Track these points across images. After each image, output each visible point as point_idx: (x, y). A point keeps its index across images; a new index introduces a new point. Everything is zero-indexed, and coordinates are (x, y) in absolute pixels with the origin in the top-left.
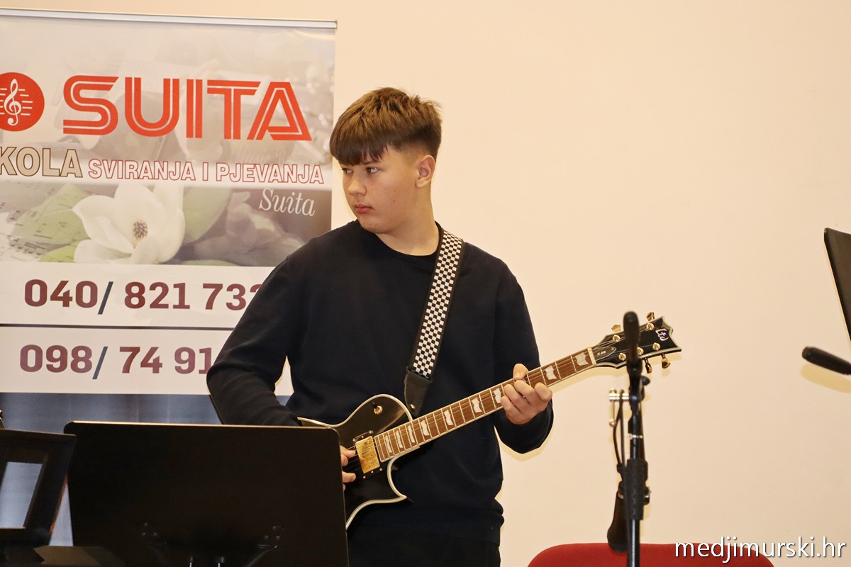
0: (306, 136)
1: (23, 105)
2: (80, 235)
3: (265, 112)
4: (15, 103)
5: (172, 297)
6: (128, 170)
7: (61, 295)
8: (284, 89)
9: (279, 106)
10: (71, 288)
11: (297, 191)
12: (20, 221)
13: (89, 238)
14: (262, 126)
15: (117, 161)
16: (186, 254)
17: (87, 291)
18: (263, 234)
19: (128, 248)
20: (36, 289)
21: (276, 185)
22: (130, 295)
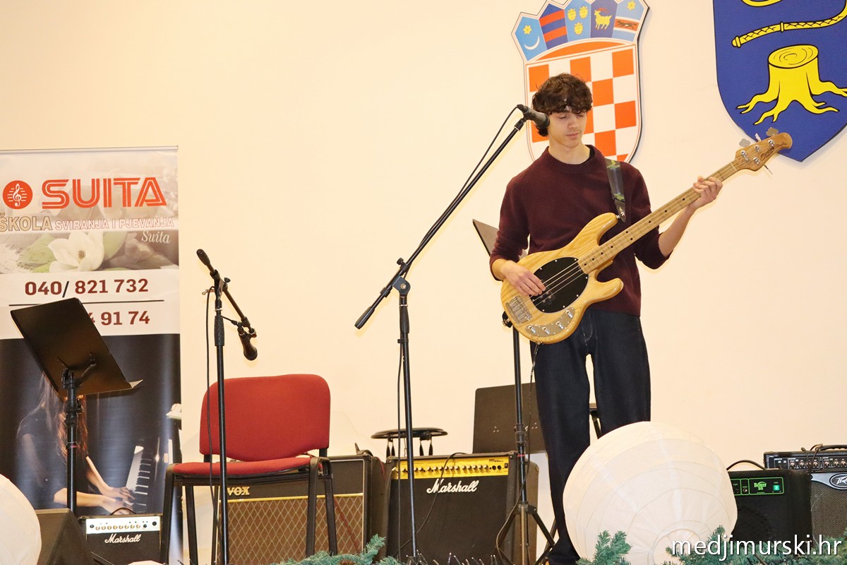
0: (164, 203)
1: (22, 196)
2: (52, 259)
3: (143, 192)
4: (18, 195)
5: (99, 287)
6: (75, 225)
7: (43, 289)
8: (152, 181)
9: (150, 188)
10: (48, 285)
11: (160, 231)
12: (22, 253)
13: (56, 260)
14: (142, 199)
15: (69, 221)
16: (106, 265)
17: (56, 286)
18: (144, 253)
19: (75, 263)
20: (31, 287)
21: (150, 229)
22: (78, 287)
